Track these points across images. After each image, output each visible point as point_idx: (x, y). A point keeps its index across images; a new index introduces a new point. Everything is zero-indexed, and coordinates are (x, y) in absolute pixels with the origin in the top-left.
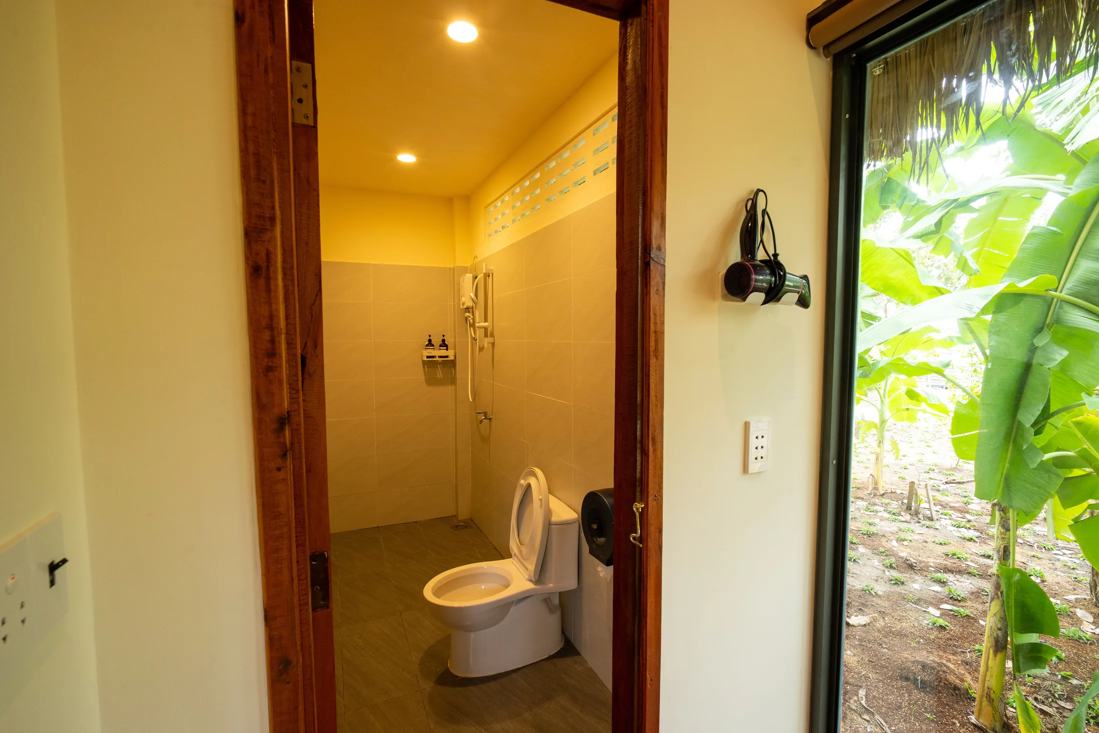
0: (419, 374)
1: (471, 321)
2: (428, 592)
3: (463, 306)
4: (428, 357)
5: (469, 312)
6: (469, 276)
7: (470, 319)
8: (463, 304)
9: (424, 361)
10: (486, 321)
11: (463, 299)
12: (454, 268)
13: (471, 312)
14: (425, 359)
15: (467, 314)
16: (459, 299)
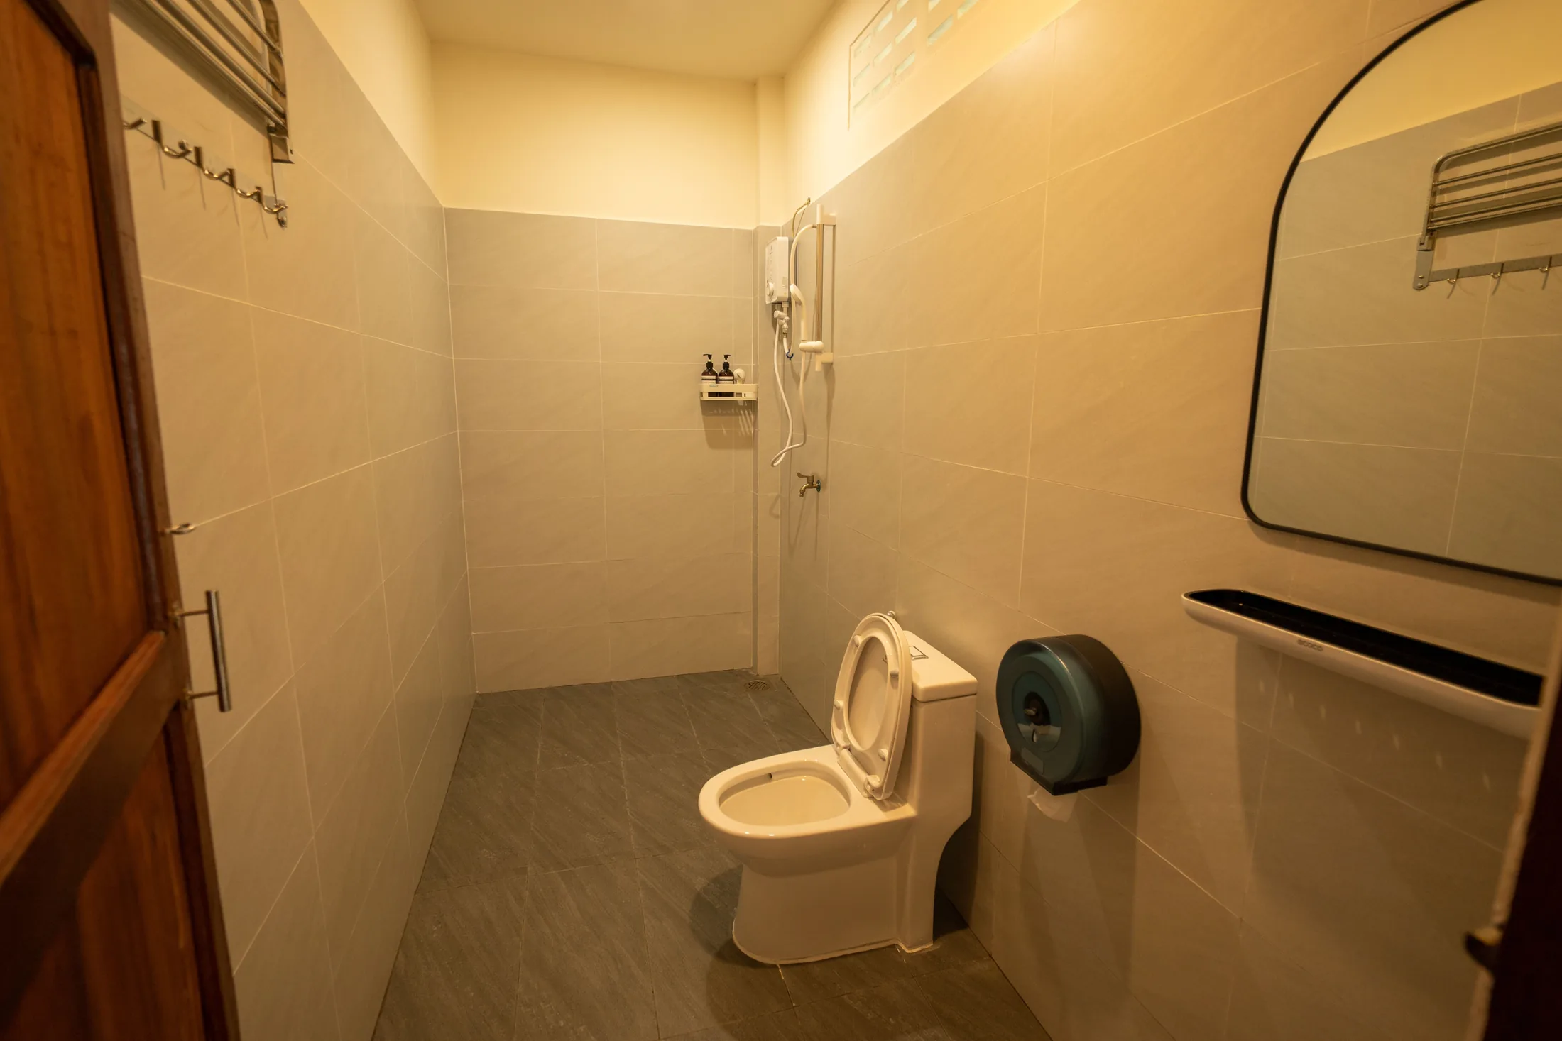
0: (696, 423)
1: (785, 326)
2: (709, 801)
3: (771, 299)
4: (711, 394)
5: (782, 310)
6: (783, 240)
7: (783, 321)
8: (771, 295)
9: (704, 403)
10: (819, 337)
11: (771, 285)
12: (756, 231)
13: (785, 310)
14: (706, 397)
15: (778, 313)
16: (764, 284)
